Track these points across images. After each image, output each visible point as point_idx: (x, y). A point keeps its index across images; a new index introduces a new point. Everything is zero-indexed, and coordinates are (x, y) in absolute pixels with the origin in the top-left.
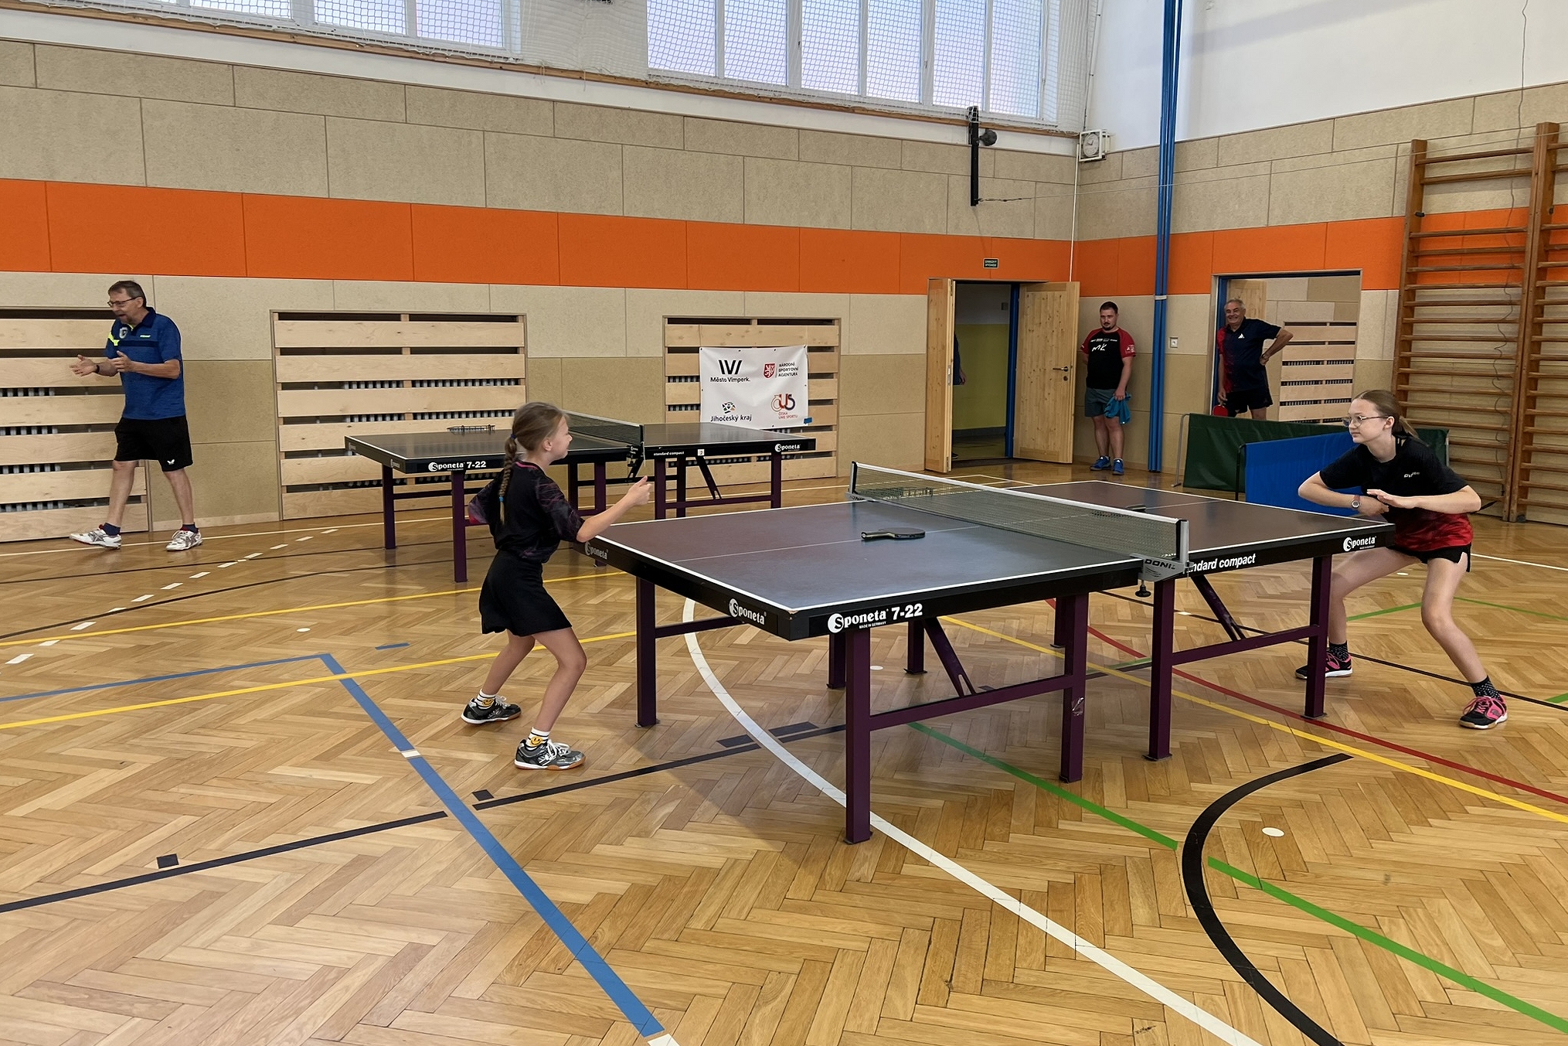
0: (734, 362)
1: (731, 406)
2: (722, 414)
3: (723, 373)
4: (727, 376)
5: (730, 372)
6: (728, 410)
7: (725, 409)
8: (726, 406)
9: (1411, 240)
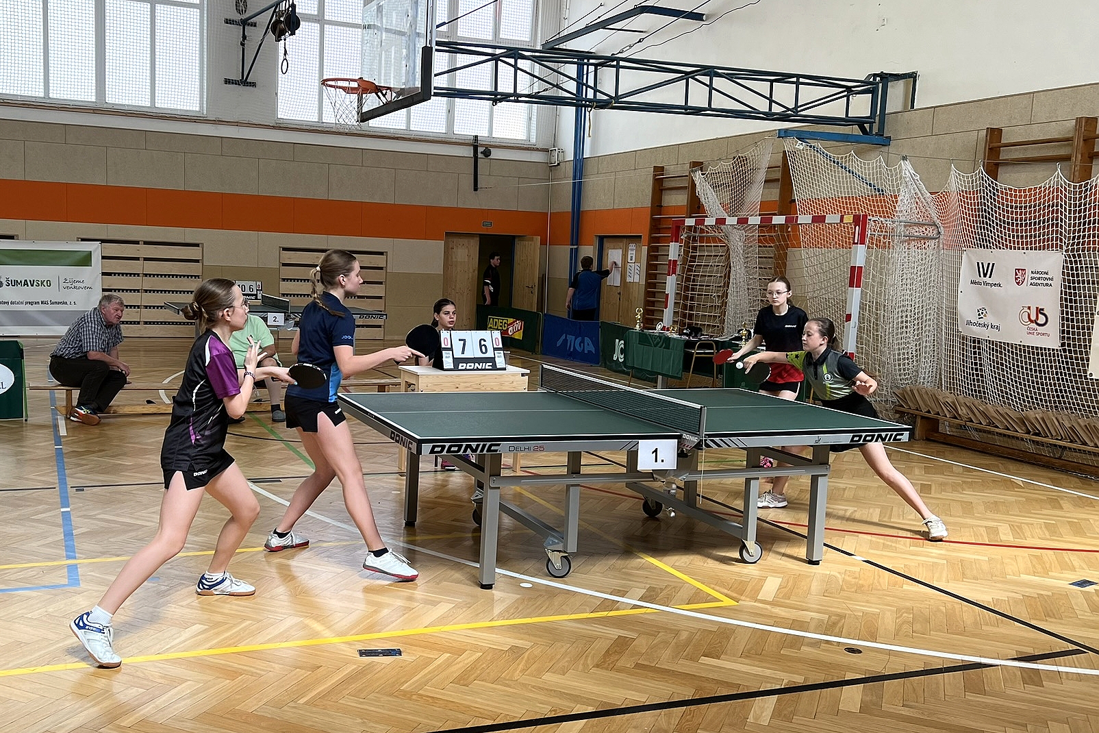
0: (989, 264)
1: (984, 312)
2: (975, 319)
3: (980, 276)
4: (983, 279)
5: (985, 275)
6: (982, 316)
7: (979, 315)
9: (653, 220)
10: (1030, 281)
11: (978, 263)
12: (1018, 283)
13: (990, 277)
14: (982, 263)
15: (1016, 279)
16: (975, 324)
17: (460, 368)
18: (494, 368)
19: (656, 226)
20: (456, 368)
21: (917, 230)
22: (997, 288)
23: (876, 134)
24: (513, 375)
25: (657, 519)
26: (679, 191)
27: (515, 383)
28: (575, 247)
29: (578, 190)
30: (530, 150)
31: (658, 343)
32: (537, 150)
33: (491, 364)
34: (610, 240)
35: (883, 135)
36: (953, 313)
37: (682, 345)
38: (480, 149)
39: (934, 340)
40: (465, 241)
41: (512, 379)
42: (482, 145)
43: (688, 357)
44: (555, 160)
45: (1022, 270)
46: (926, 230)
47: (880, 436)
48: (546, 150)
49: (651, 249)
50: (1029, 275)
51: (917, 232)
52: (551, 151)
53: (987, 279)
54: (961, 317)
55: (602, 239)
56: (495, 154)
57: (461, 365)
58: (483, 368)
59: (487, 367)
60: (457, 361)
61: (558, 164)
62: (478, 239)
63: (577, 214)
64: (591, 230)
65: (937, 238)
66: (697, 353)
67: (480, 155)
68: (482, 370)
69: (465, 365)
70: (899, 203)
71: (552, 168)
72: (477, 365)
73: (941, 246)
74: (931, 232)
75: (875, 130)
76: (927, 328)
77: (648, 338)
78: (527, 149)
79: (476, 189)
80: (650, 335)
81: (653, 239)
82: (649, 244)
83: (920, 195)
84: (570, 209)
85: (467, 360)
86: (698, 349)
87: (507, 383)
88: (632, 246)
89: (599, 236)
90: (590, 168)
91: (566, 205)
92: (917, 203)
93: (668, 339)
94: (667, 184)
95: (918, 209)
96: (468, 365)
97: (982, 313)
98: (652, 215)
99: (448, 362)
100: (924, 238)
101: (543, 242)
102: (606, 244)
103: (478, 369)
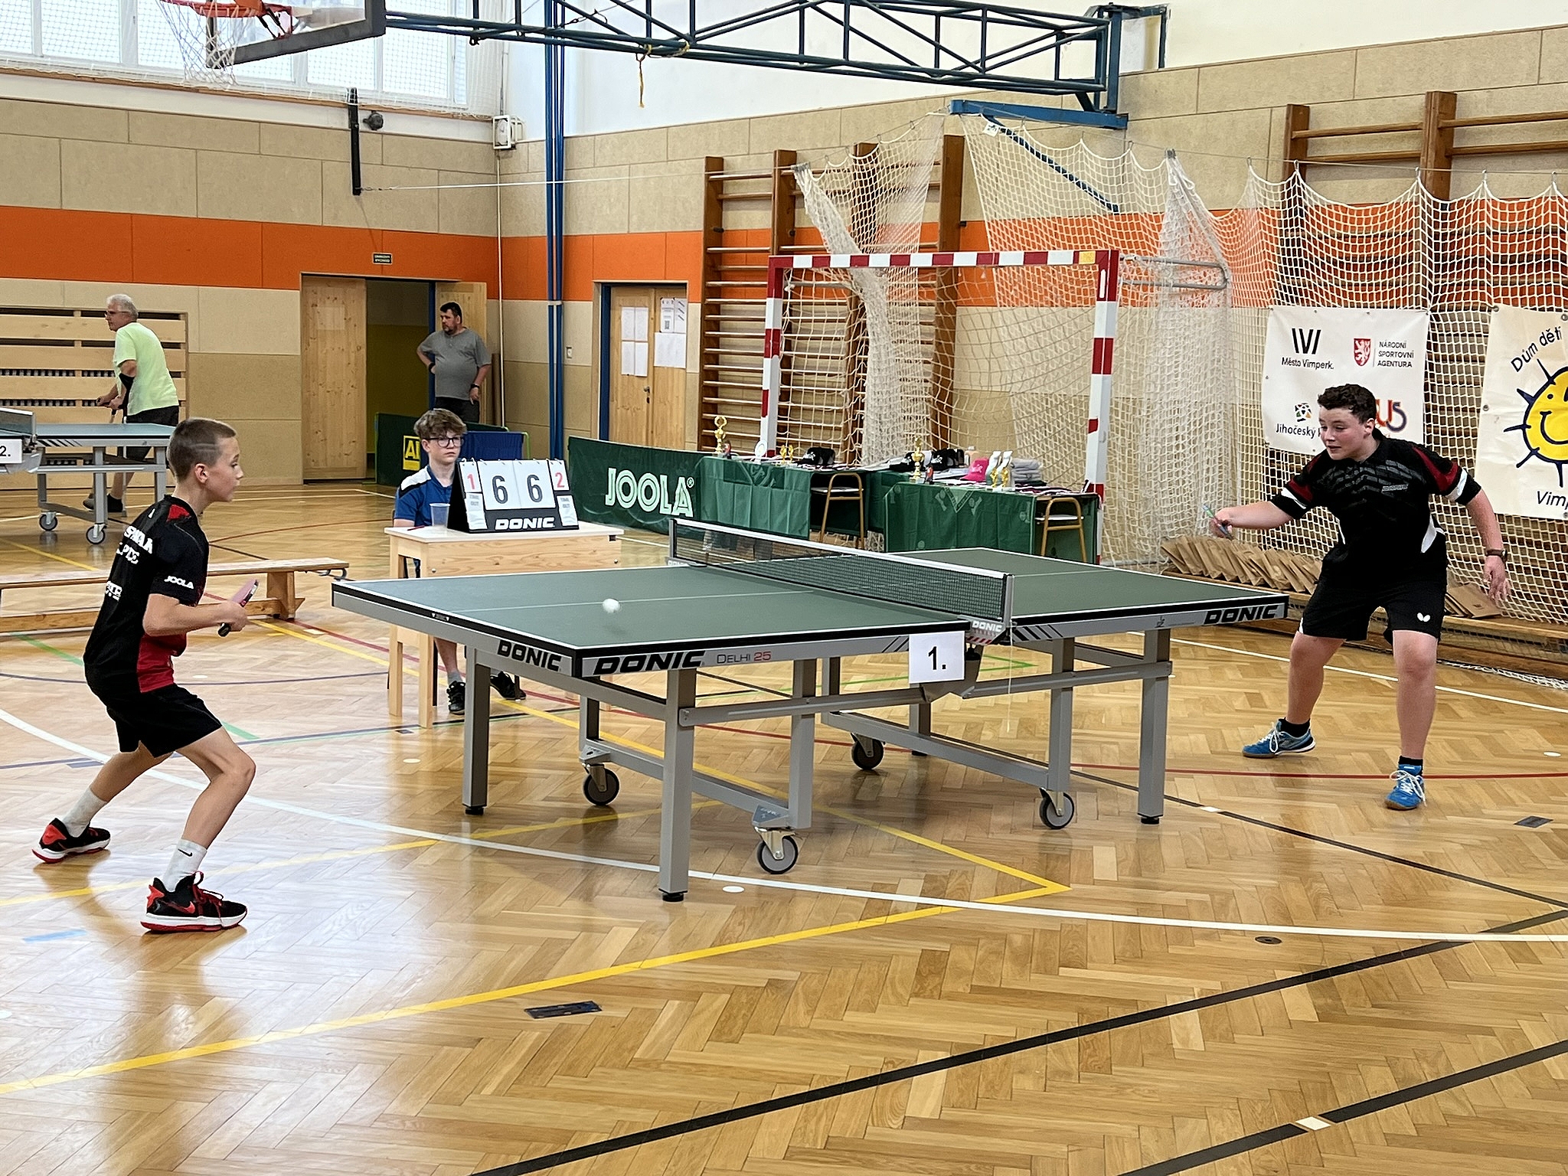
0: (1311, 331)
1: (1306, 409)
2: (1291, 422)
3: (1297, 352)
4: (1301, 356)
5: (1305, 351)
6: (1303, 416)
7: (1298, 416)
8: (1301, 409)
9: (707, 254)
10: (1378, 359)
11: (1294, 330)
12: (1359, 362)
13: (1314, 352)
14: (1301, 330)
15: (1356, 355)
16: (1290, 431)
17: (498, 527)
18: (558, 526)
19: (714, 266)
20: (491, 529)
21: (1192, 275)
22: (1327, 370)
23: (1106, 110)
24: (597, 538)
25: (876, 773)
26: (755, 204)
27: (599, 553)
28: (559, 303)
29: (557, 198)
30: (457, 118)
31: (760, 479)
32: (471, 118)
33: (552, 519)
34: (620, 289)
35: (1114, 112)
36: (1254, 416)
37: (805, 482)
38: (362, 115)
39: (1220, 459)
40: (336, 291)
41: (594, 545)
42: (365, 108)
43: (817, 501)
44: (505, 138)
45: (1365, 340)
46: (1205, 275)
47: (1245, 611)
48: (488, 120)
49: (707, 309)
50: (1375, 348)
51: (1193, 278)
52: (496, 120)
53: (1309, 356)
54: (1267, 418)
55: (607, 289)
56: (390, 124)
57: (499, 522)
58: (539, 526)
59: (546, 525)
60: (491, 516)
61: (513, 147)
62: (364, 287)
63: (559, 243)
64: (588, 274)
65: (1221, 289)
66: (833, 495)
67: (362, 127)
68: (536, 530)
69: (506, 521)
70: (1164, 230)
71: (503, 153)
72: (527, 521)
73: (1229, 301)
74: (1214, 279)
75: (1103, 104)
76: (1209, 439)
77: (741, 469)
78: (453, 116)
79: (357, 191)
80: (745, 465)
81: (710, 292)
82: (703, 300)
83: (1196, 216)
84: (543, 231)
85: (509, 514)
86: (835, 485)
87: (586, 554)
88: (667, 302)
89: (603, 284)
90: (575, 156)
91: (534, 223)
92: (1191, 229)
93: (779, 474)
94: (731, 191)
95: (1193, 239)
96: (513, 521)
97: (1303, 412)
98: (706, 247)
99: (475, 517)
100: (1202, 288)
101: (492, 294)
102: (616, 298)
103: (529, 529)
